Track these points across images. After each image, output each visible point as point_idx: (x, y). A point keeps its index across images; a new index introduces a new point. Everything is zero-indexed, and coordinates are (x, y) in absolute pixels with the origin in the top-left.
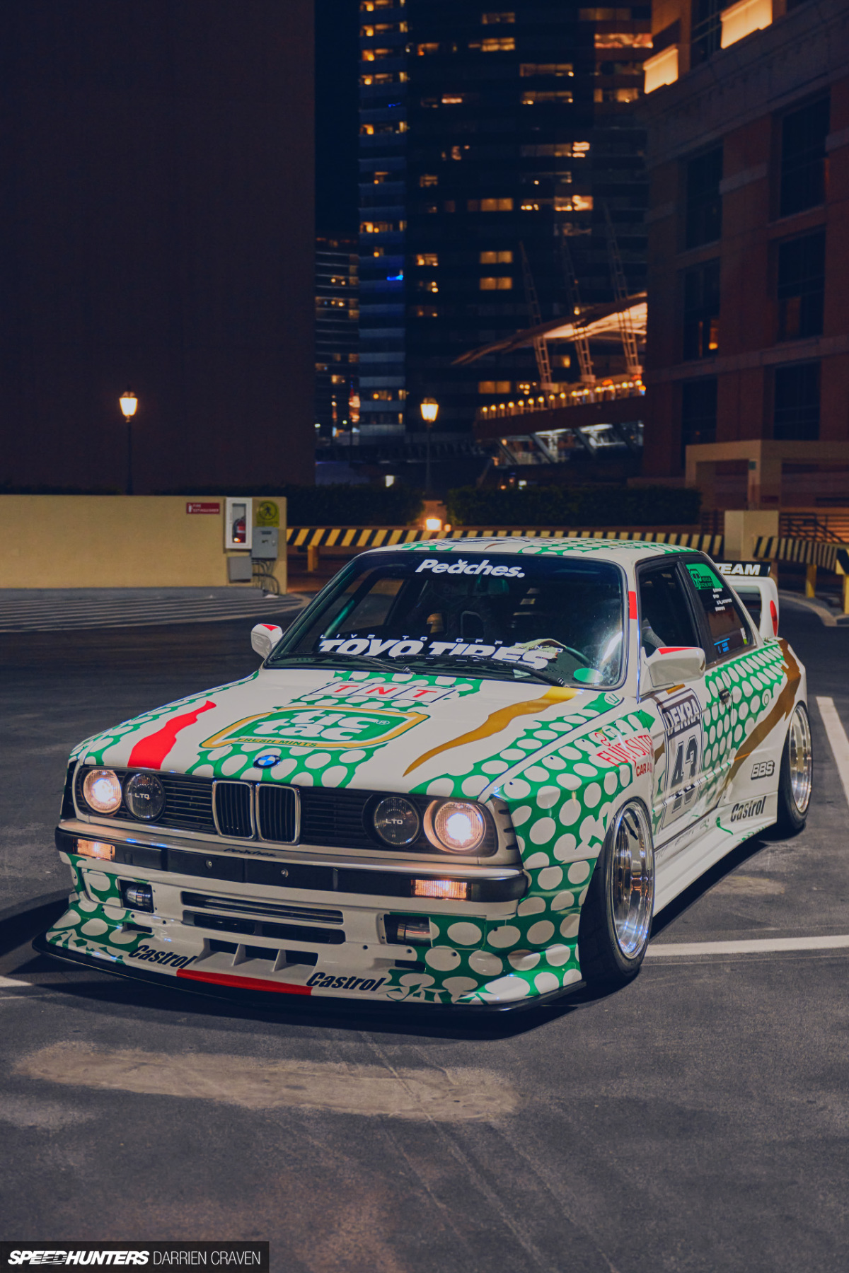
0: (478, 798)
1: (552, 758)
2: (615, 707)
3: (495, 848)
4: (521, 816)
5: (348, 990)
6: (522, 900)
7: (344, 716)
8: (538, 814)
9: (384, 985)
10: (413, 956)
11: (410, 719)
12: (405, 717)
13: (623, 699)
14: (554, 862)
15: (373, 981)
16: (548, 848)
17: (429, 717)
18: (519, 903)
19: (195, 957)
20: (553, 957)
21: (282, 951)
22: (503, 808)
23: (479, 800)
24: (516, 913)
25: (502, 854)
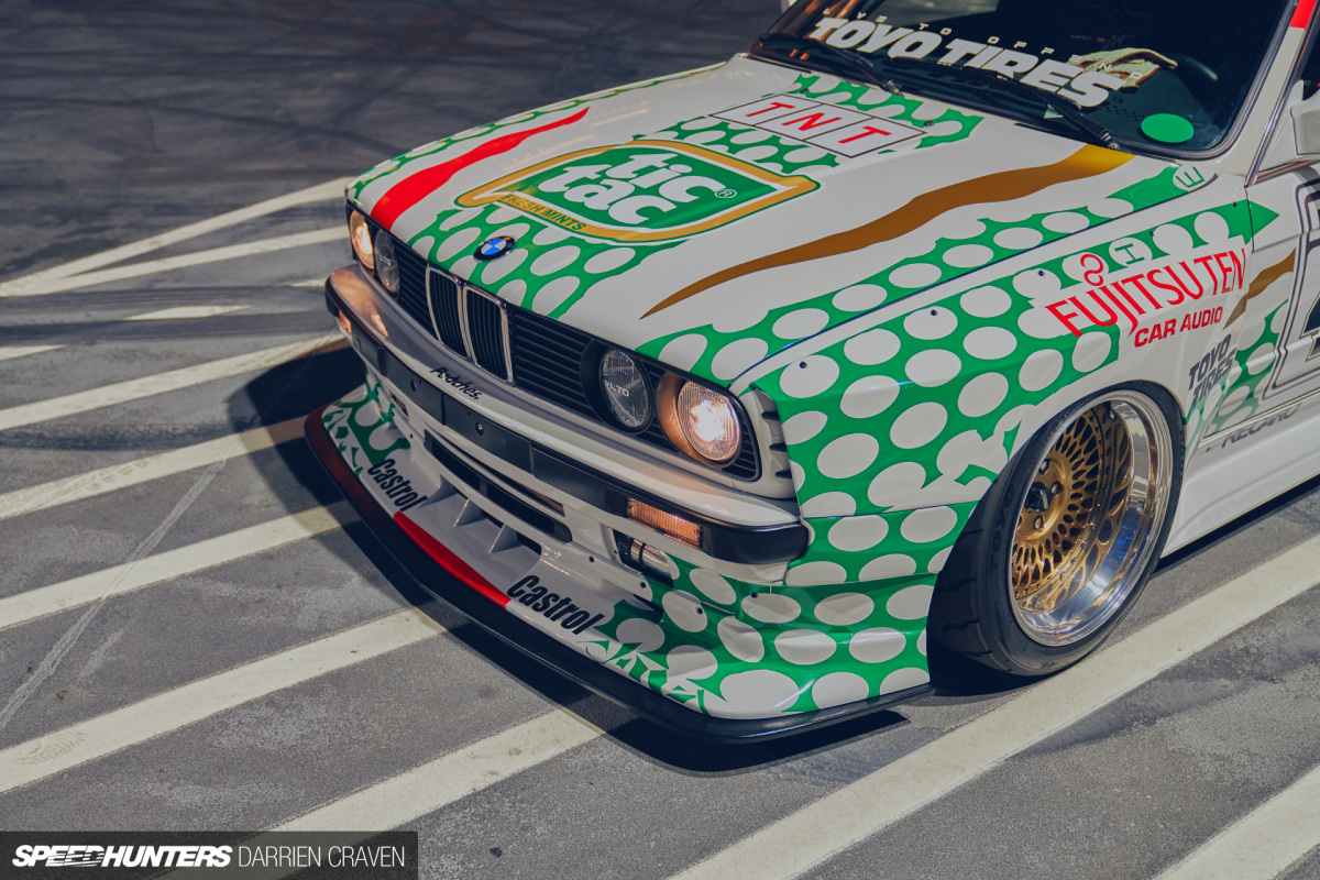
0: (730, 385)
1: (934, 313)
2: (1187, 193)
3: (757, 471)
4: (800, 429)
5: (548, 619)
6: (795, 562)
7: (689, 169)
8: (840, 426)
9: (595, 628)
10: (648, 594)
11: (780, 188)
12: (774, 185)
13: (1215, 177)
14: (865, 508)
15: (586, 615)
16: (857, 486)
17: (818, 186)
18: (789, 568)
19: (425, 498)
20: (861, 647)
21: (507, 527)
22: (770, 408)
23: (731, 389)
24: (784, 580)
25: (768, 483)
